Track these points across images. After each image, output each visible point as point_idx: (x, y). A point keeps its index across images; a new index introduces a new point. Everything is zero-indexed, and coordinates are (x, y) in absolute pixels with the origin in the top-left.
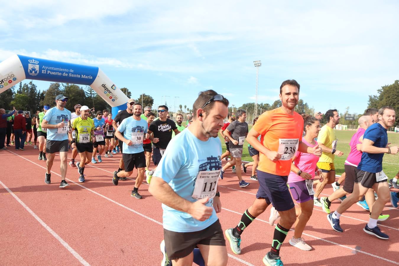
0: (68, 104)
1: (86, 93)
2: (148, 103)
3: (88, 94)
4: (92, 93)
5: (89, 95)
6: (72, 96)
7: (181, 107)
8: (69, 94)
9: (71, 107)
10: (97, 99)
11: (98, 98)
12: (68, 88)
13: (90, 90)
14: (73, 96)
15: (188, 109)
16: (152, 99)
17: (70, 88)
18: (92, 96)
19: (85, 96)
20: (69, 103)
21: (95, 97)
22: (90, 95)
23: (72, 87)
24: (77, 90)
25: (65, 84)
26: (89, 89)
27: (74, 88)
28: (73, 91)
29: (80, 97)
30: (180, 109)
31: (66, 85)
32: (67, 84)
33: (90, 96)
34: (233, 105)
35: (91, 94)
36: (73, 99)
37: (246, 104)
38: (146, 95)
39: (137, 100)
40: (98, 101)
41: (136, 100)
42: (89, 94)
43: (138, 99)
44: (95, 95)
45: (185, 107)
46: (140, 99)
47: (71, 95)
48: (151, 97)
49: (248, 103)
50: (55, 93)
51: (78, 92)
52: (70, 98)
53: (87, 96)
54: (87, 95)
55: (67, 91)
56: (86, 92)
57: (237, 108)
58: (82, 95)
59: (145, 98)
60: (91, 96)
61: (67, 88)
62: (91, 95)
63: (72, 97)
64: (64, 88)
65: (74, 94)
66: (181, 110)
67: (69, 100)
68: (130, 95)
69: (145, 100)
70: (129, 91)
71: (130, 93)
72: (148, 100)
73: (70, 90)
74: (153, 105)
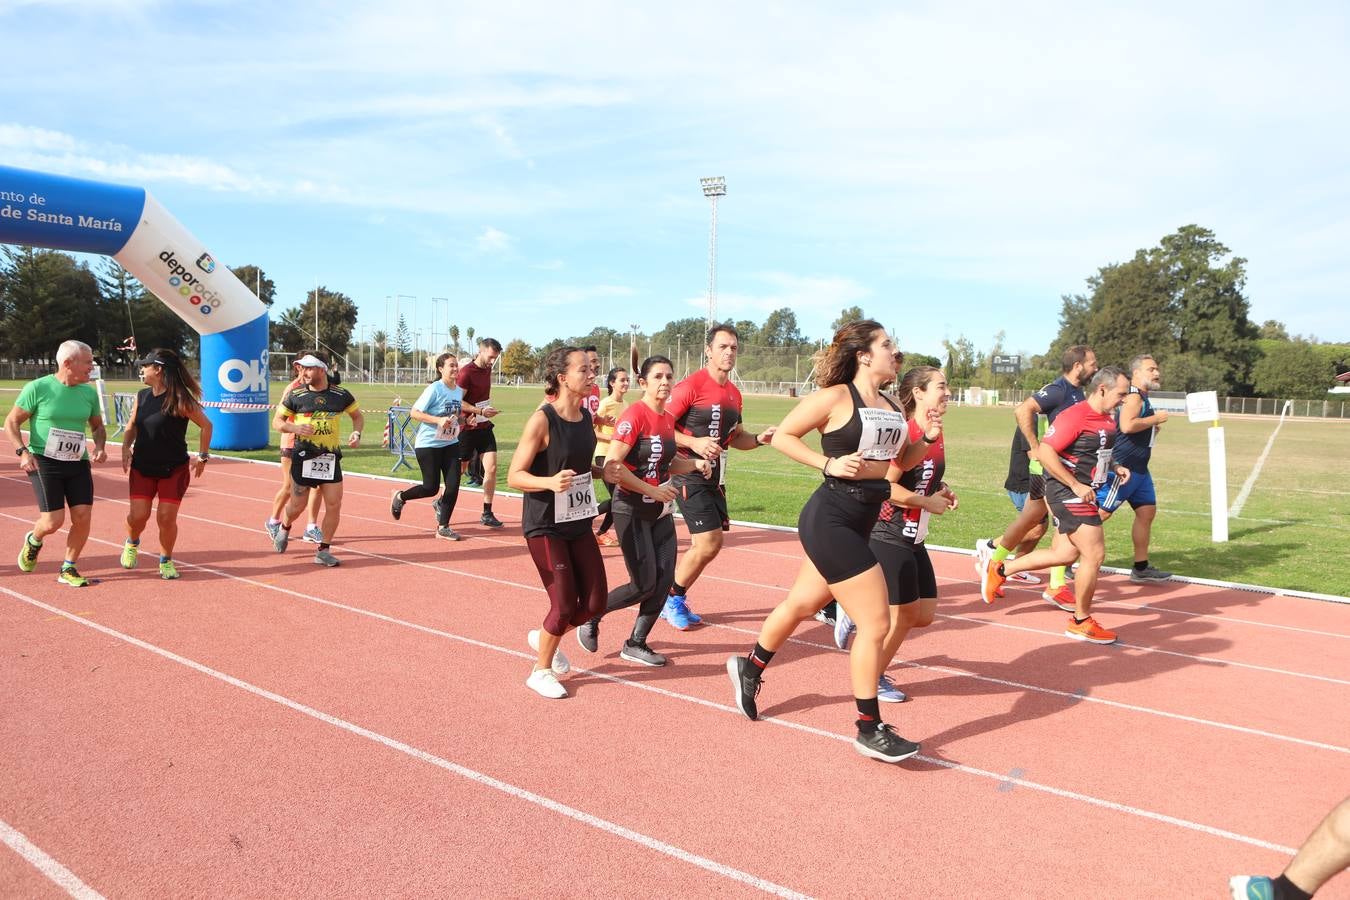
1: (101, 284)
2: (337, 323)
3: (112, 286)
4: (128, 283)
5: (116, 291)
6: (46, 294)
7: (455, 333)
8: (32, 285)
9: (47, 333)
10: (147, 304)
11: (149, 301)
12: (32, 263)
13: (116, 273)
14: (51, 294)
16: (353, 307)
17: (37, 264)
18: (128, 294)
19: (100, 295)
20: (37, 321)
21: (139, 300)
22: (119, 291)
23: (46, 260)
24: (67, 271)
25: (15, 249)
26: (113, 269)
27: (54, 263)
28: (53, 276)
29: (77, 297)
30: (451, 342)
31: (22, 253)
32: (23, 250)
33: (118, 295)
34: (632, 326)
35: (122, 286)
36: (51, 307)
37: (678, 322)
38: (331, 291)
39: (299, 308)
40: (152, 314)
41: (295, 310)
42: (116, 287)
43: (302, 306)
44: (140, 292)
45: (471, 333)
46: (307, 307)
47: (41, 292)
48: (348, 299)
49: (683, 321)
51: (70, 279)
52: (39, 301)
53: (106, 295)
54: (107, 291)
55: (24, 276)
56: (102, 280)
57: (646, 337)
58: (85, 290)
59: (325, 302)
60: (123, 294)
61: (25, 264)
62: (123, 291)
63: (47, 298)
64: (14, 263)
66: (457, 345)
67: (36, 308)
68: (273, 293)
69: (328, 308)
70: (266, 280)
71: (270, 284)
72: (336, 311)
73: (36, 271)
74: (355, 326)
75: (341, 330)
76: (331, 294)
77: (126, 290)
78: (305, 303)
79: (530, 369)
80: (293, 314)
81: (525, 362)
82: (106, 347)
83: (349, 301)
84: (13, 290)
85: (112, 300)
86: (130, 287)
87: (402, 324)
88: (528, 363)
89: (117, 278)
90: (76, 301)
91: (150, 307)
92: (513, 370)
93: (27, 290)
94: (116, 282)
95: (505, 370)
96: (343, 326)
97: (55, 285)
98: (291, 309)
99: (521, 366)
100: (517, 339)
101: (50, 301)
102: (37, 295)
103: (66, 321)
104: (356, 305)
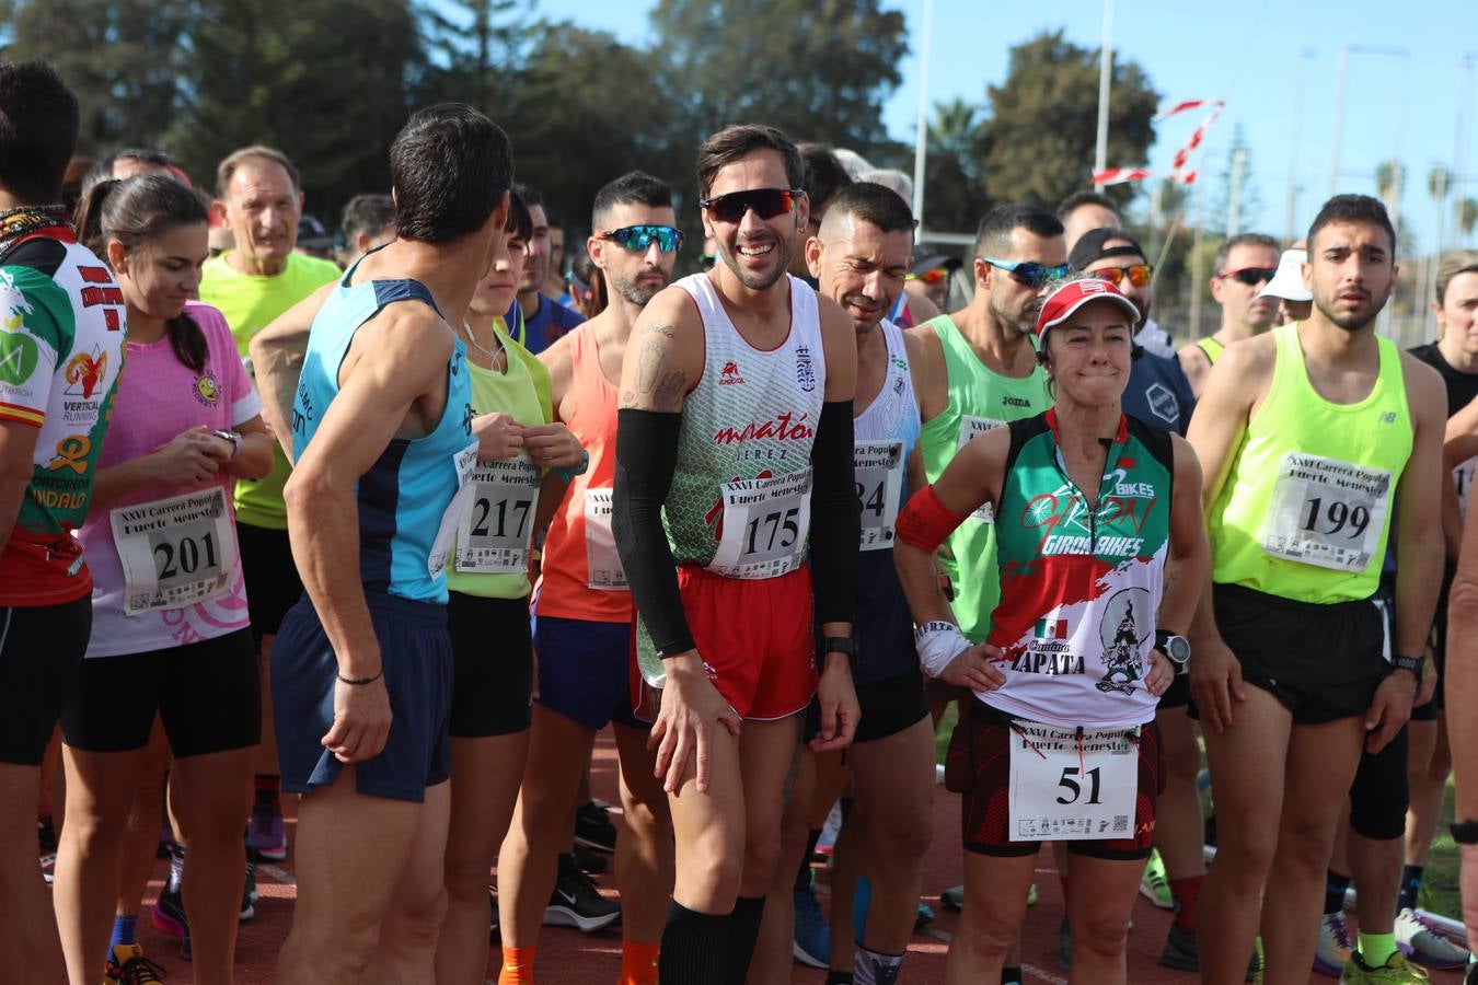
1: (428, 29)
3: (455, 29)
4: (498, 20)
5: (465, 46)
6: (285, 53)
8: (250, 28)
10: (542, 89)
11: (550, 78)
14: (301, 52)
16: (1149, 93)
19: (421, 58)
21: (524, 73)
22: (469, 46)
29: (365, 63)
33: (468, 57)
35: (481, 30)
36: (297, 90)
40: (556, 115)
42: (466, 34)
43: (992, 91)
44: (527, 48)
46: (1005, 97)
47: (272, 46)
48: (1132, 67)
50: (113, 14)
52: (267, 73)
53: (440, 59)
54: (445, 45)
56: (432, 16)
58: (384, 43)
59: (1064, 78)
60: (484, 54)
62: (484, 46)
63: (287, 63)
65: (302, 28)
67: (259, 94)
68: (901, 51)
77: (493, 43)
78: (1000, 83)
80: (959, 117)
84: (200, 41)
85: (456, 73)
86: (503, 34)
90: (360, 73)
91: (553, 94)
93: (235, 41)
94: (464, 18)
98: (953, 102)
101: (294, 72)
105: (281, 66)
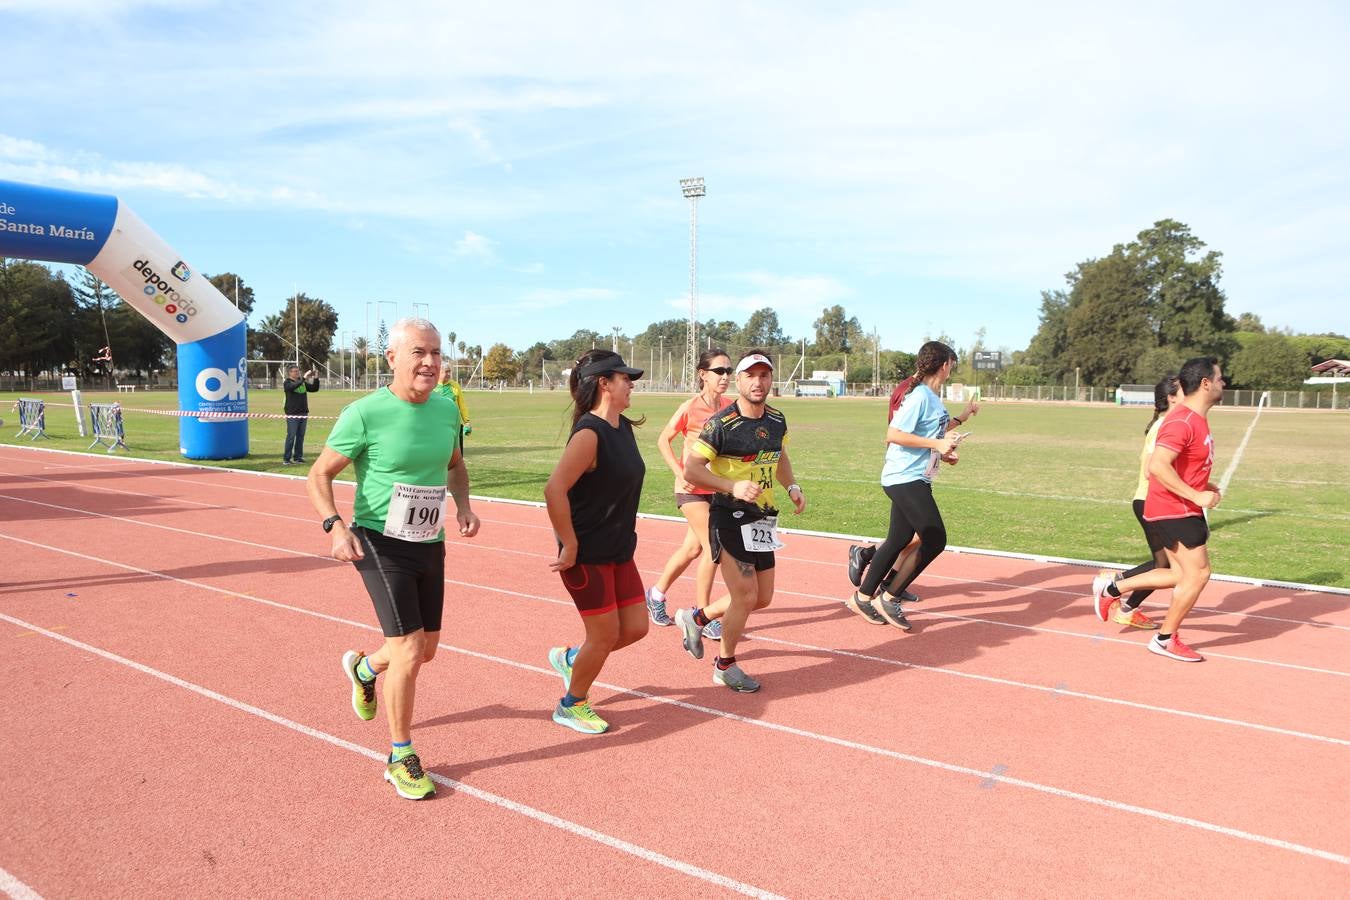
0: (8, 337)
1: (77, 294)
2: (317, 329)
3: (88, 295)
4: (105, 292)
5: (92, 301)
6: (20, 305)
9: (22, 345)
11: (126, 311)
12: (5, 274)
13: (92, 283)
14: (27, 304)
15: (462, 347)
16: (333, 313)
17: (11, 274)
18: (105, 304)
19: (75, 305)
20: (12, 332)
21: (115, 310)
22: (95, 301)
23: (20, 271)
24: (40, 281)
26: (89, 279)
27: (29, 273)
28: (26, 287)
29: (53, 307)
33: (94, 305)
35: (97, 295)
36: (26, 317)
37: (660, 324)
38: (311, 298)
39: (278, 315)
40: (129, 323)
41: (274, 317)
42: (91, 297)
43: (282, 313)
44: (116, 301)
45: (453, 338)
46: (287, 315)
47: (15, 303)
48: (328, 306)
49: (665, 322)
51: (44, 290)
52: (13, 312)
53: (82, 305)
54: (84, 301)
56: (77, 290)
57: (627, 339)
58: (60, 300)
59: (305, 309)
60: (100, 304)
62: (99, 301)
63: (21, 308)
67: (11, 319)
68: (252, 300)
69: (308, 314)
70: (244, 287)
71: (249, 291)
72: (316, 318)
73: (10, 282)
74: (336, 332)
75: (322, 336)
76: (311, 301)
77: (102, 300)
78: (285, 310)
79: (513, 373)
80: (273, 321)
81: (507, 366)
82: (83, 358)
83: (329, 308)
85: (89, 310)
86: (106, 297)
87: (383, 330)
88: (510, 367)
89: (93, 287)
90: (51, 311)
91: (128, 316)
92: (496, 374)
94: (92, 292)
95: (488, 374)
96: (323, 332)
97: (29, 296)
98: (271, 316)
99: (505, 369)
100: (499, 343)
101: (25, 311)
102: (11, 305)
103: (42, 332)
104: (336, 312)
105: (20, 309)
